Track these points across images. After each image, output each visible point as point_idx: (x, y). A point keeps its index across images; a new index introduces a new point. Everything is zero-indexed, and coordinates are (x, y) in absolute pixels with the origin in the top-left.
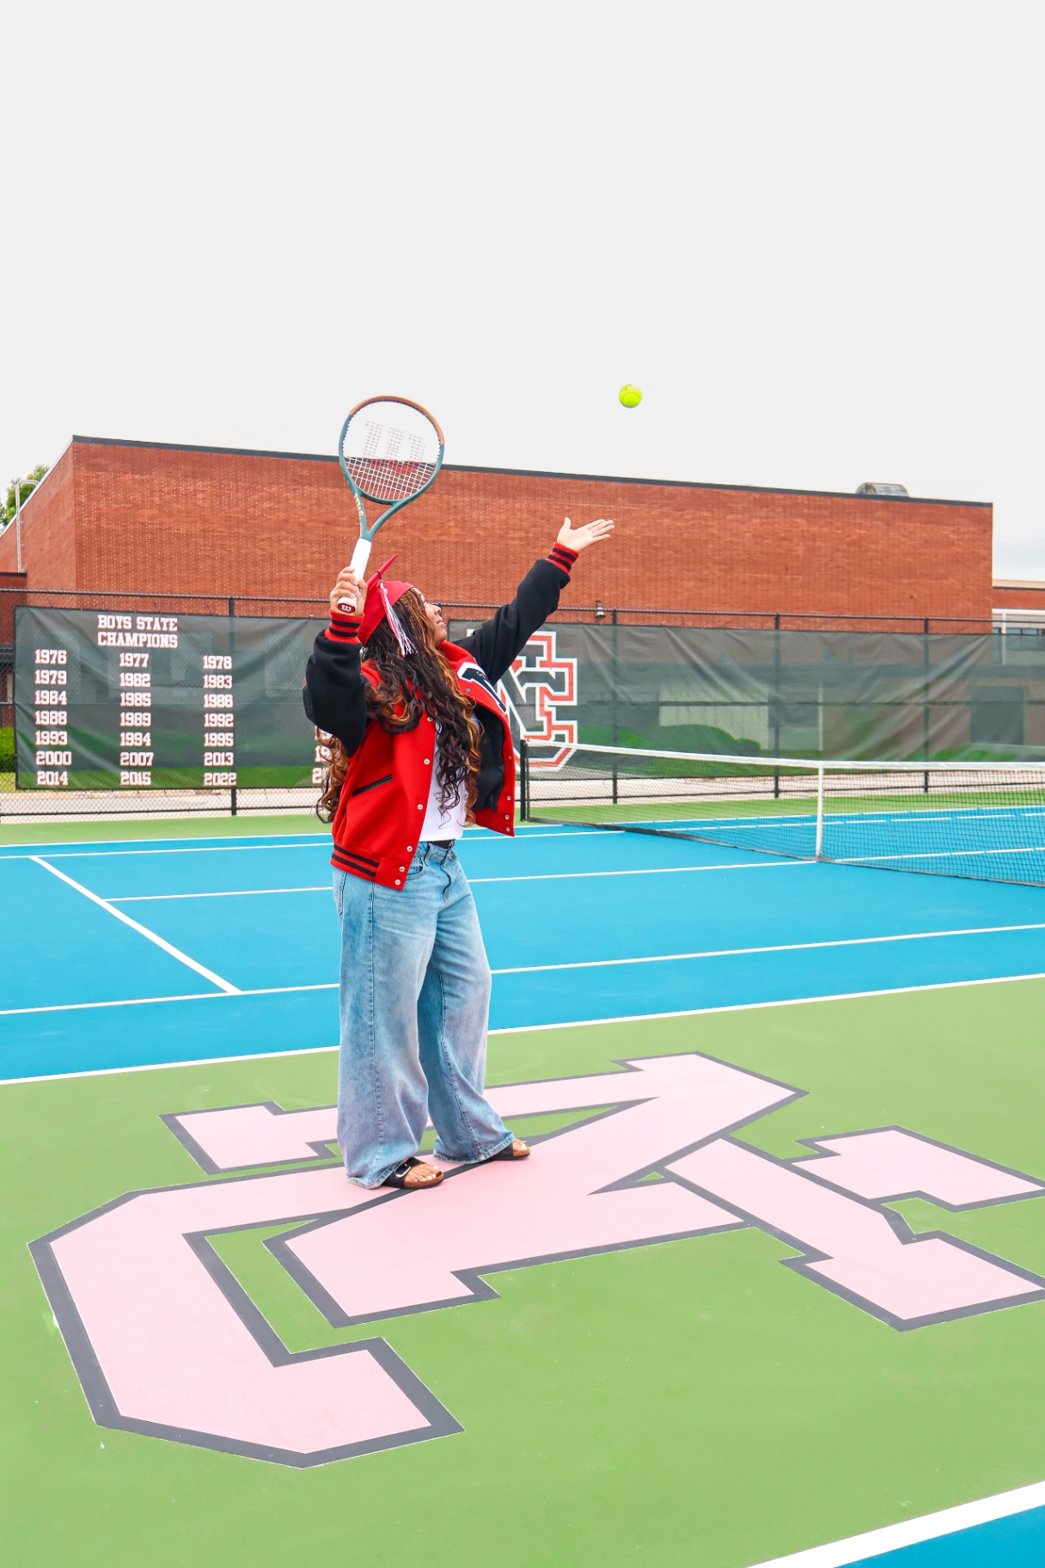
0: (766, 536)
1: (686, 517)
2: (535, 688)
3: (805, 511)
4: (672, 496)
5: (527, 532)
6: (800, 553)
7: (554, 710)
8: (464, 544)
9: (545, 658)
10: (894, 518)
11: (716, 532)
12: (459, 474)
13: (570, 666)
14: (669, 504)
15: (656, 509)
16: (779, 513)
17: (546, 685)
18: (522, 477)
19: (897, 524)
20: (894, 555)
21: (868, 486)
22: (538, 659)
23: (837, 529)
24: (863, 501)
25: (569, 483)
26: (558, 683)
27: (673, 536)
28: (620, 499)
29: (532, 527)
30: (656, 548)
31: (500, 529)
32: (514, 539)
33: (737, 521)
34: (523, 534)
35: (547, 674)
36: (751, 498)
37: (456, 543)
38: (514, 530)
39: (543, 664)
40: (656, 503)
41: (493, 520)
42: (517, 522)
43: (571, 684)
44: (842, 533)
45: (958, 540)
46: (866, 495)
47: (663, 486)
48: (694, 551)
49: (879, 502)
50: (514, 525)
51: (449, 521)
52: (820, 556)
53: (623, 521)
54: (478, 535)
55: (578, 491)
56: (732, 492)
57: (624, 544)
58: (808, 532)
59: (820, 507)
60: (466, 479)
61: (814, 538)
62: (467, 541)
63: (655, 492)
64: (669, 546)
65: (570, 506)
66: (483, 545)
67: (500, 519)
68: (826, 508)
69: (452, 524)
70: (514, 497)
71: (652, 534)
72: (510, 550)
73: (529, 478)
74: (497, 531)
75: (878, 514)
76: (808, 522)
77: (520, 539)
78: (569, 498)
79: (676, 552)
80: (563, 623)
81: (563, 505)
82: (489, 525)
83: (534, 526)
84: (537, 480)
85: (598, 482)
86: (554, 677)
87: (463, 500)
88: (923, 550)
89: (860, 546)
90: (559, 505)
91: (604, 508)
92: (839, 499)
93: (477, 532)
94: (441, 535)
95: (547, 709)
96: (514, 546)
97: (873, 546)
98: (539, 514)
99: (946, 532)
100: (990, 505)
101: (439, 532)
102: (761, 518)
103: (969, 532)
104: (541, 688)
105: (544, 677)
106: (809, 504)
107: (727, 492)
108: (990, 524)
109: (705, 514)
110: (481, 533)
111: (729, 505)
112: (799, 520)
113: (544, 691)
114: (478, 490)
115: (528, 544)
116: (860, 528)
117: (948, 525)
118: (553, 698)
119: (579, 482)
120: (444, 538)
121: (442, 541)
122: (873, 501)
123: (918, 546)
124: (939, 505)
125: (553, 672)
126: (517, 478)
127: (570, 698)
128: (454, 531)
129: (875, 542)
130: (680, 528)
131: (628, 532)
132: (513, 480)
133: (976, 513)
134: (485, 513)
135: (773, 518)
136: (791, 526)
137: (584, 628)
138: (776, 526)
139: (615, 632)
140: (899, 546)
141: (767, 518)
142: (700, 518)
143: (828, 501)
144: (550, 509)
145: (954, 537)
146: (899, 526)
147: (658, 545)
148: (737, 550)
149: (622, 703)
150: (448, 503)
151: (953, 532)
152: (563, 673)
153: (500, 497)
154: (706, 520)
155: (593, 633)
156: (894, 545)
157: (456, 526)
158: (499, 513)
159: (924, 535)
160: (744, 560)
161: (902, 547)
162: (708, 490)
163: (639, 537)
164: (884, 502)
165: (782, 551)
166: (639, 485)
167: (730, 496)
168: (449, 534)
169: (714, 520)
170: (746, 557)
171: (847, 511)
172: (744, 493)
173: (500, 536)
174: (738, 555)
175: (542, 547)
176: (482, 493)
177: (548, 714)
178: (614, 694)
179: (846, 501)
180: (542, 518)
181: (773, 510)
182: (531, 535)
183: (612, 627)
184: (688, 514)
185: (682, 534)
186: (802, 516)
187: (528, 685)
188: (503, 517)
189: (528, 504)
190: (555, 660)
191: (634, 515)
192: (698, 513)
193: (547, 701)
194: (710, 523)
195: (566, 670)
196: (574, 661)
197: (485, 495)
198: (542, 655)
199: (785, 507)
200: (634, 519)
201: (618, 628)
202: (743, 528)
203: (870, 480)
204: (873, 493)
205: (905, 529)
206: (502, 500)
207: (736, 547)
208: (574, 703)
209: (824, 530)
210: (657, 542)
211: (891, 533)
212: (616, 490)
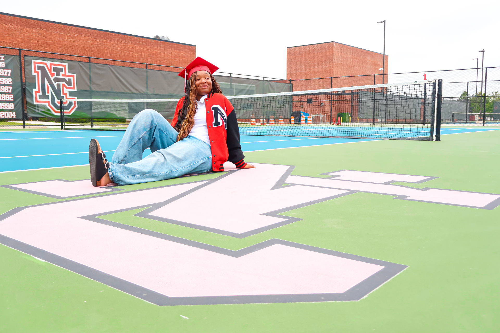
0: (125, 50)
1: (98, 41)
2: (60, 84)
3: (138, 42)
4: (92, 33)
5: (38, 41)
6: (136, 56)
7: (68, 93)
8: (13, 43)
9: (63, 73)
10: (166, 47)
11: (108, 47)
12: (9, 17)
13: (73, 76)
14: (91, 36)
15: (87, 37)
16: (129, 42)
17: (64, 83)
18: (35, 21)
19: (167, 49)
20: (166, 59)
21: (157, 37)
22: (61, 73)
23: (149, 49)
24: (156, 41)
25: (54, 25)
26: (69, 83)
27: (93, 47)
28: (73, 33)
29: (40, 39)
30: (87, 51)
31: (27, 39)
32: (33, 43)
33: (115, 44)
34: (36, 42)
35: (65, 79)
36: (120, 36)
37: (9, 43)
38: (33, 40)
39: (63, 75)
40: (86, 35)
41: (24, 36)
42: (34, 37)
43: (74, 83)
44: (150, 51)
45: (186, 56)
46: (157, 38)
47: (89, 29)
48: (101, 53)
49: (161, 42)
50: (33, 38)
51: (6, 34)
52: (143, 58)
53: (75, 40)
54: (18, 40)
55: (57, 28)
56: (113, 34)
57: (75, 48)
58: (139, 49)
59: (143, 42)
60: (12, 19)
61: (141, 51)
62: (14, 42)
63: (86, 31)
64: (92, 50)
65: (54, 33)
66: (20, 44)
67: (27, 35)
68: (145, 42)
69: (7, 35)
70: (32, 28)
71: (86, 46)
72: (31, 47)
73: (38, 21)
74: (26, 40)
75: (161, 46)
76: (139, 46)
77: (36, 43)
78: (54, 30)
79: (94, 53)
80: (70, 60)
81: (52, 33)
82: (23, 37)
83: (41, 39)
84: (41, 22)
85: (65, 26)
86: (67, 80)
87: (11, 27)
88: (175, 58)
89: (156, 56)
90: (50, 32)
91: (67, 35)
92: (149, 39)
93: (18, 39)
94: (4, 39)
95: (65, 92)
96: (33, 46)
97: (160, 56)
98: (42, 35)
99: (182, 53)
100: (195, 46)
101: (2, 38)
102: (123, 43)
103: (189, 54)
104: (62, 84)
105: (64, 80)
106: (139, 40)
107: (111, 33)
108: (195, 52)
109: (104, 40)
110: (20, 40)
111: (112, 38)
112: (136, 45)
113: (63, 85)
114: (17, 24)
115: (39, 46)
116: (156, 50)
117: (183, 51)
118: (67, 88)
119: (58, 25)
120: (5, 40)
121: (3, 42)
122: (160, 41)
123: (174, 57)
124: (180, 44)
125: (67, 78)
126: (33, 21)
127: (74, 88)
128: (8, 38)
129: (161, 55)
130: (95, 44)
131: (77, 44)
132: (32, 22)
133: (191, 48)
134: (21, 33)
135: (127, 44)
136: (133, 47)
137: (78, 63)
138: (128, 47)
139: (90, 65)
140: (168, 56)
141: (125, 44)
142: (102, 42)
143: (145, 40)
144: (47, 33)
145: (184, 55)
146: (168, 50)
147: (88, 50)
148: (116, 54)
149: (94, 91)
150: (5, 27)
151: (184, 53)
152: (71, 79)
153: (27, 27)
154: (104, 43)
155: (81, 65)
156: (166, 56)
157: (9, 36)
158: (27, 33)
159: (176, 53)
160: (118, 57)
161: (169, 57)
162: (105, 32)
163: (81, 46)
164: (163, 42)
165: (131, 55)
166: (80, 28)
167: (113, 35)
168: (6, 39)
169: (107, 43)
170: (118, 56)
171: (151, 44)
172: (117, 34)
173: (28, 42)
174: (116, 55)
175: (44, 47)
176: (19, 25)
177: (66, 94)
178: (90, 88)
179: (151, 40)
180: (44, 36)
181: (127, 41)
182: (40, 42)
183: (89, 63)
184: (98, 40)
185: (96, 47)
186: (137, 44)
187: (57, 83)
188: (28, 35)
189: (38, 31)
190: (67, 74)
191: (79, 38)
192: (101, 40)
193: (65, 89)
194: (106, 44)
195: (72, 78)
196: (75, 75)
197: (20, 26)
198: (62, 72)
199: (131, 40)
200: (78, 40)
201: (91, 64)
202: (117, 46)
203: (158, 35)
204: (159, 39)
205: (170, 51)
206: (28, 28)
207: (115, 53)
208: (75, 90)
209: (144, 49)
210: (87, 49)
211: (165, 52)
212: (72, 29)
